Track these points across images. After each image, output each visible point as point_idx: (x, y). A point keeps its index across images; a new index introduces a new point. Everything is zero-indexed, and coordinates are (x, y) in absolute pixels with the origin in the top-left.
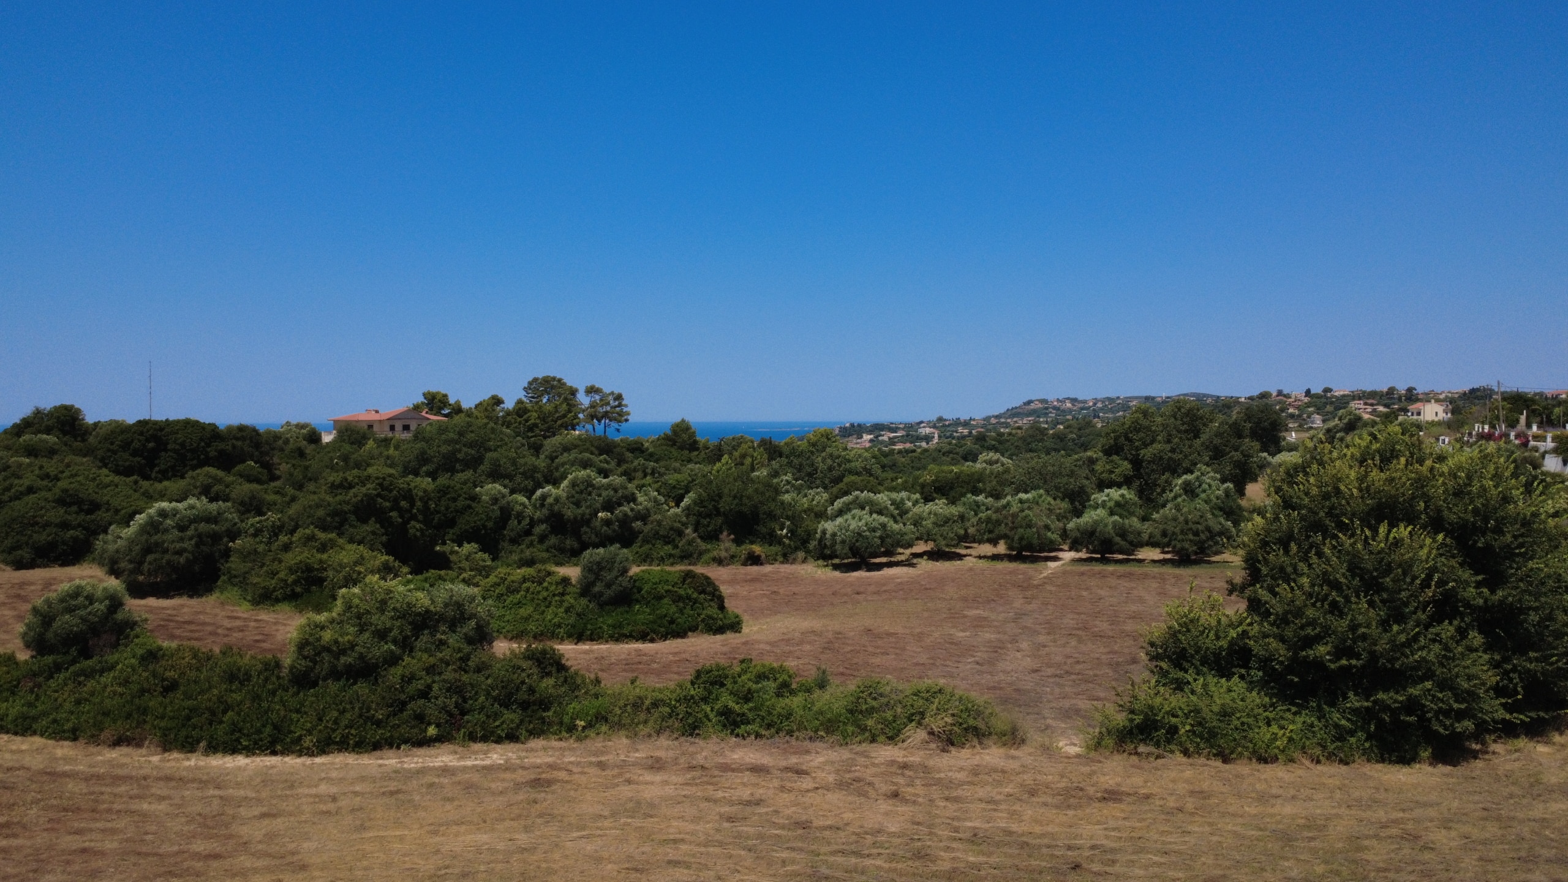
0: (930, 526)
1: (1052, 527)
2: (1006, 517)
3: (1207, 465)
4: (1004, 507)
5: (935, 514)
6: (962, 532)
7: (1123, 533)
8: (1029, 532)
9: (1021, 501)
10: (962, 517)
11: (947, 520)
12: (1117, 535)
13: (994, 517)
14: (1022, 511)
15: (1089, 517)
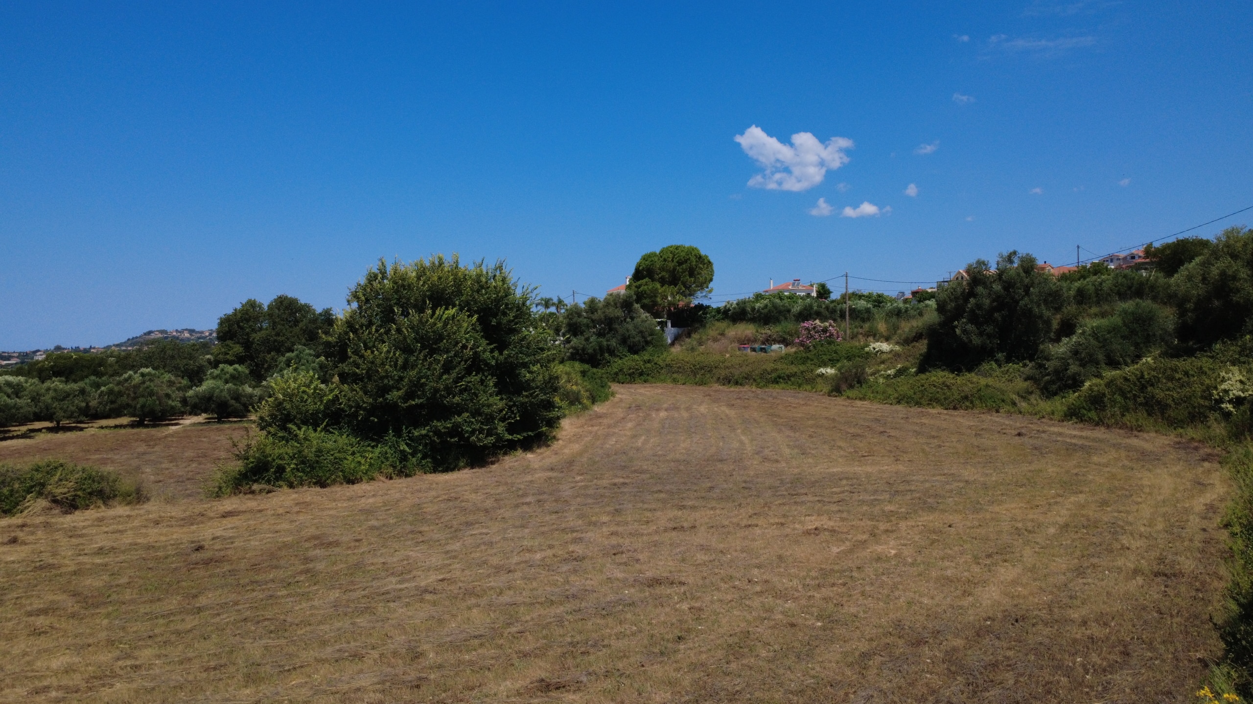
0: (50, 401)
1: (173, 396)
2: (127, 389)
3: (304, 345)
4: (126, 380)
5: (55, 390)
6: (83, 404)
7: (237, 397)
8: (150, 401)
9: (143, 375)
10: (82, 392)
11: (67, 395)
12: (232, 398)
13: (116, 389)
14: (144, 382)
15: (207, 385)
